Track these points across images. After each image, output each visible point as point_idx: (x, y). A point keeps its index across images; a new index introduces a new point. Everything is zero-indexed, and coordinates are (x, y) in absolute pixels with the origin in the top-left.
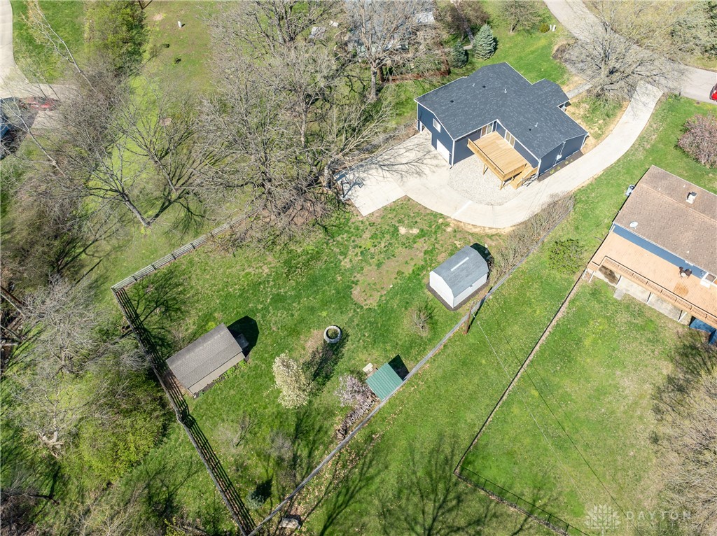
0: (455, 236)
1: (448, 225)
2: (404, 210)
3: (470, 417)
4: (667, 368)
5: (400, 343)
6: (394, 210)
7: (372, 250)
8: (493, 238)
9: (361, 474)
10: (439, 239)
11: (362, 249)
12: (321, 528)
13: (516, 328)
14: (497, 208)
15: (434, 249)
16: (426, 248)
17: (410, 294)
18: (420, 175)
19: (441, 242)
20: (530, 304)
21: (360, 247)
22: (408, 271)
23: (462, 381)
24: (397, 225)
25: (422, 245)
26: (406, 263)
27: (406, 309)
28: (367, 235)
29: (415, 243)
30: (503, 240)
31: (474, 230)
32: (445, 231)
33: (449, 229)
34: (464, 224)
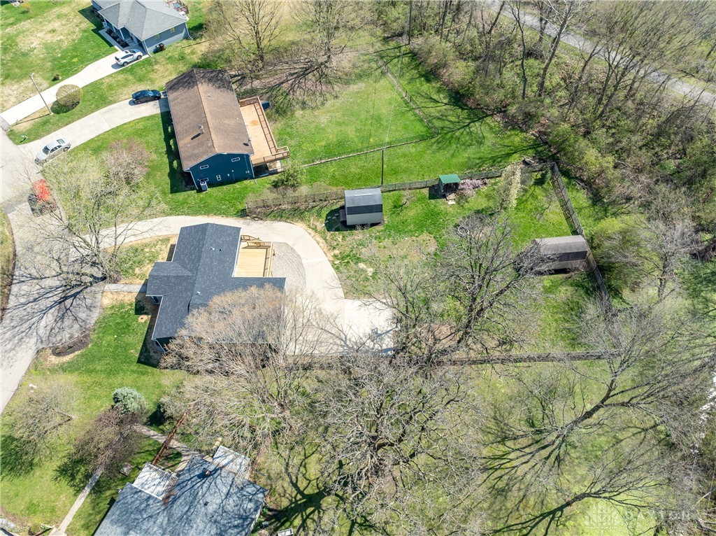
0: (338, 245)
1: (335, 256)
2: (356, 288)
3: (413, 150)
4: (299, 113)
5: (424, 205)
6: (364, 292)
8: (314, 227)
10: (350, 250)
12: (514, 155)
13: (353, 170)
14: (290, 243)
15: (359, 245)
16: (364, 249)
17: (397, 226)
18: (320, 310)
19: (351, 246)
20: (333, 176)
22: (387, 242)
23: (404, 165)
24: (371, 278)
25: (365, 252)
26: (385, 247)
27: (406, 220)
29: (368, 257)
30: (309, 221)
31: (321, 240)
32: (341, 253)
33: (337, 252)
34: (323, 249)
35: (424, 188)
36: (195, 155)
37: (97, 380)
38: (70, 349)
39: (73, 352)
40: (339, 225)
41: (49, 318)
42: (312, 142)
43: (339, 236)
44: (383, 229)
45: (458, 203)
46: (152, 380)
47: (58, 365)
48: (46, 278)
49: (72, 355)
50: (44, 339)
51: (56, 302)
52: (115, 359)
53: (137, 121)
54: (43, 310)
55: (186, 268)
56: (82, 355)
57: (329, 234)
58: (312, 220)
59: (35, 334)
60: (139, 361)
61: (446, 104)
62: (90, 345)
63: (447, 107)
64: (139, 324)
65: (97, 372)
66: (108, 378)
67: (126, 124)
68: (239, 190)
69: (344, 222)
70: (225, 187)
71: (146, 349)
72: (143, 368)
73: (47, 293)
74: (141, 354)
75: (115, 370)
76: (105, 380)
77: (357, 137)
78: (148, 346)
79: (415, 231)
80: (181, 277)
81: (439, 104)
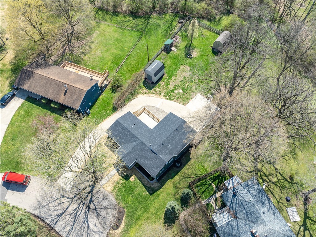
0: (160, 92)
1: (164, 96)
3: (143, 42)
5: (168, 57)
6: (188, 99)
7: (189, 83)
8: (145, 93)
9: (168, 31)
10: (166, 90)
11: (193, 82)
12: (173, 22)
13: (133, 63)
14: (145, 105)
15: (167, 86)
16: (170, 86)
17: (170, 70)
19: (165, 89)
20: (129, 71)
21: (194, 83)
22: (173, 78)
24: (184, 93)
25: (171, 87)
26: (175, 80)
28: (194, 87)
29: (174, 87)
30: (141, 92)
31: (153, 95)
32: (164, 93)
33: (163, 94)
34: (157, 97)
35: (161, 52)
36: (76, 100)
37: (144, 218)
38: (119, 220)
39: (122, 220)
40: (152, 85)
41: (93, 221)
42: (105, 65)
43: (157, 88)
44: (167, 75)
45: (177, 49)
46: (163, 195)
47: (122, 232)
48: (67, 209)
49: (123, 222)
50: (101, 231)
51: (86, 213)
52: (141, 203)
53: (17, 112)
54: (84, 222)
55: (131, 142)
56: (127, 217)
57: (153, 91)
58: (141, 91)
59: (94, 233)
60: (151, 194)
61: (133, 20)
62: (126, 210)
63: (134, 21)
64: (134, 182)
65: (141, 216)
66: (147, 212)
67: (13, 117)
68: (102, 102)
69: (153, 83)
70: (95, 106)
71: (148, 187)
72: (155, 194)
73: (76, 214)
74: (148, 191)
75: (147, 207)
76: (148, 215)
77: (119, 51)
78: (148, 185)
79: (177, 67)
80: (135, 146)
81: (131, 21)
